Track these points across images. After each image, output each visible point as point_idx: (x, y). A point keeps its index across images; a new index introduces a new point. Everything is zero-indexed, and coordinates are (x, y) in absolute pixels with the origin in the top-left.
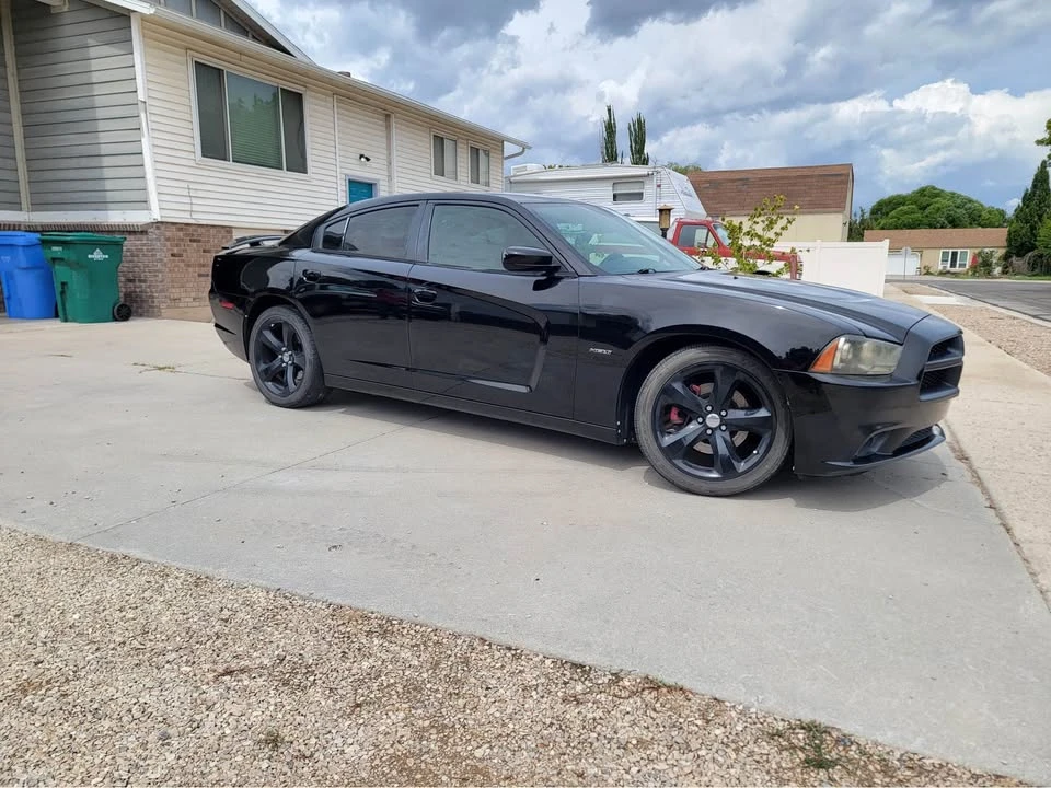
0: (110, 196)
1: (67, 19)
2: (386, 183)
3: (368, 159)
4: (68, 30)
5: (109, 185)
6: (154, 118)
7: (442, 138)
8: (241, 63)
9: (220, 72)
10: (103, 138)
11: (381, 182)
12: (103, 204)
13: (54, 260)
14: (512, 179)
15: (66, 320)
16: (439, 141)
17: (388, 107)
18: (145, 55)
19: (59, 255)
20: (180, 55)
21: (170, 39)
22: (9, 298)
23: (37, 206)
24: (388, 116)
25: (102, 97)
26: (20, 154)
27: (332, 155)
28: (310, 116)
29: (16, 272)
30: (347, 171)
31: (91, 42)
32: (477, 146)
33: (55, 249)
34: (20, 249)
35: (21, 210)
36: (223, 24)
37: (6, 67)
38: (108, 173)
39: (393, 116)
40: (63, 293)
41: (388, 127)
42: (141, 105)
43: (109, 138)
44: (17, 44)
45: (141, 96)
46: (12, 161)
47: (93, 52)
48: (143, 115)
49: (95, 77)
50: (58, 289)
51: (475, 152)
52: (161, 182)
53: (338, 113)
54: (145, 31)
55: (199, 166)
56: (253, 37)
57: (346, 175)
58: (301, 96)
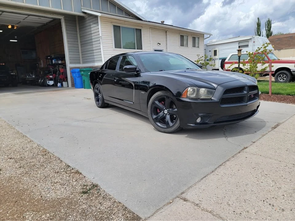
0: (96, 59)
1: (87, 19)
2: (166, 50)
3: (160, 44)
4: (87, 22)
5: (95, 57)
6: (104, 40)
7: (183, 36)
8: (125, 24)
9: (120, 27)
10: (94, 46)
11: (164, 50)
12: (94, 62)
13: (82, 75)
14: (207, 45)
15: (85, 88)
16: (182, 37)
17: (166, 29)
18: (101, 25)
19: (83, 74)
20: (110, 24)
21: (106, 21)
22: (75, 84)
23: (84, 63)
24: (166, 32)
25: (94, 36)
26: (80, 51)
27: (150, 44)
28: (143, 35)
29: (76, 78)
30: (154, 48)
31: (91, 24)
32: (194, 36)
33: (82, 72)
34: (77, 73)
35: (80, 64)
36: (124, 14)
37: (77, 32)
38: (95, 54)
39: (167, 32)
40: (84, 82)
41: (166, 35)
42: (100, 37)
43: (95, 46)
44: (79, 26)
45: (100, 35)
46: (78, 53)
47: (92, 26)
48: (101, 40)
49: (92, 32)
50: (83, 81)
51: (194, 39)
52: (105, 55)
53: (151, 33)
54: (102, 20)
55: (114, 50)
56: (132, 16)
57: (154, 49)
58: (141, 30)
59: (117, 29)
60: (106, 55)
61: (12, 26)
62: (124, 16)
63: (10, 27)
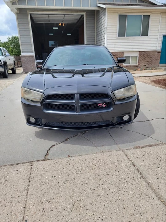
1: (101, 12)
6: (108, 30)
8: (133, 12)
9: (126, 15)
10: (102, 36)
20: (116, 14)
21: (114, 11)
25: (103, 27)
31: (102, 16)
37: (95, 24)
38: (102, 43)
42: (106, 28)
45: (106, 26)
47: (102, 18)
48: (106, 30)
49: (102, 23)
53: (162, 17)
54: (108, 11)
55: (117, 39)
56: (146, 3)
57: (162, 34)
58: (149, 15)
59: (123, 18)
60: (108, 44)
61: (61, 24)
62: (137, 4)
63: (60, 25)
